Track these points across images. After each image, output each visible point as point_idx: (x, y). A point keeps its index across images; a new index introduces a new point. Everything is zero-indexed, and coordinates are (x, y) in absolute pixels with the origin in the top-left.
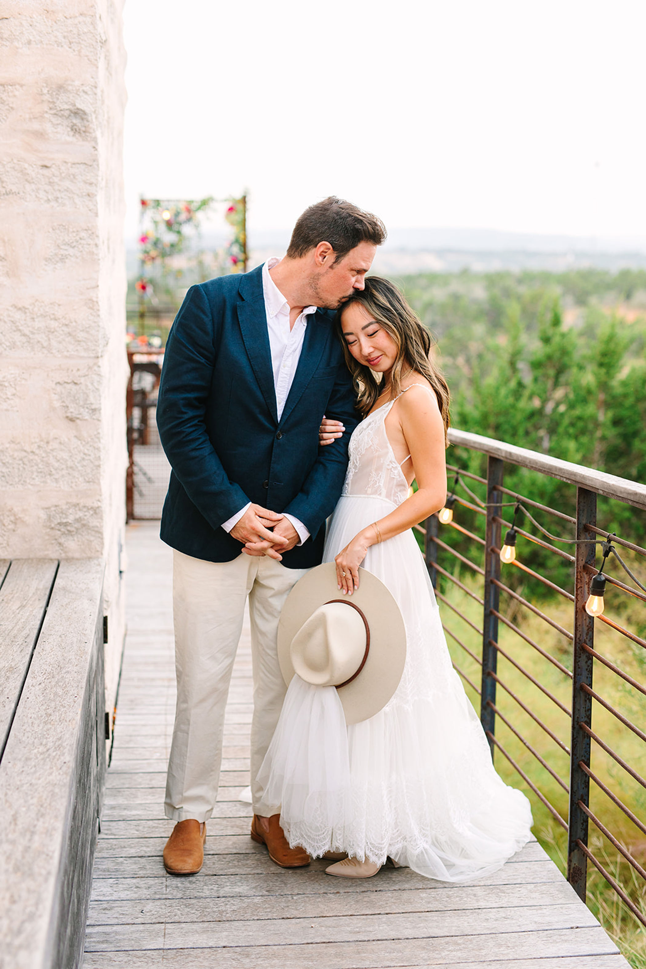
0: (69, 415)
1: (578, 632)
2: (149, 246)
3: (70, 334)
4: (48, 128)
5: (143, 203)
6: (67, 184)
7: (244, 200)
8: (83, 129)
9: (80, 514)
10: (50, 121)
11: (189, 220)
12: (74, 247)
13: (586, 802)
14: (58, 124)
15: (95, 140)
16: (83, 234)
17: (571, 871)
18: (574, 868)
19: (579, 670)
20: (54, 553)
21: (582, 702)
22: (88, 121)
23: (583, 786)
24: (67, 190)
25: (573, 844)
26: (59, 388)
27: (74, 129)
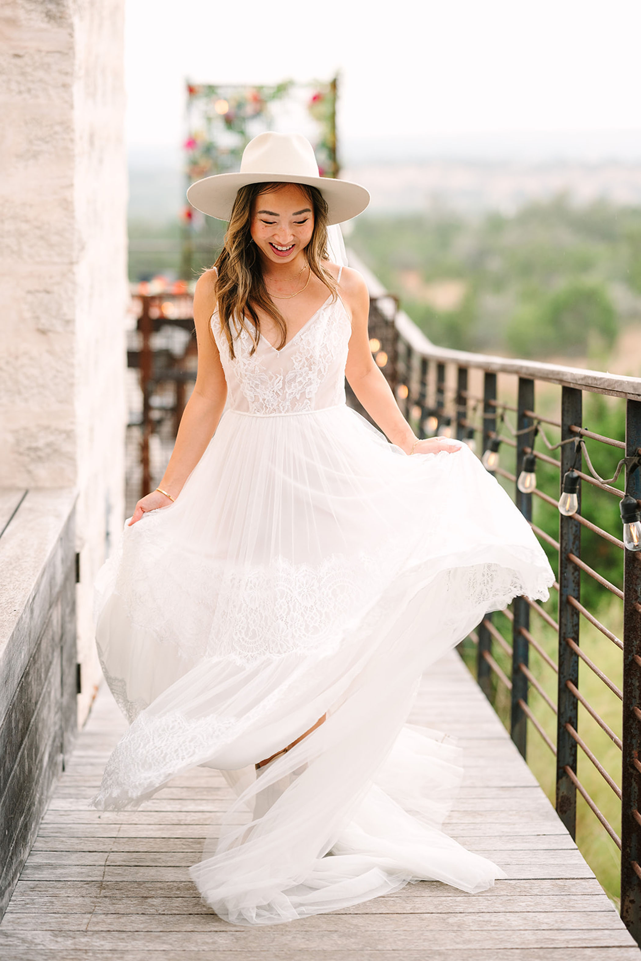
0: (40, 327)
1: (563, 541)
2: (197, 153)
3: (42, 238)
4: (21, 14)
5: (191, 90)
6: (40, 74)
7: (334, 85)
8: (58, 15)
9: (51, 438)
10: (23, 7)
11: (258, 114)
12: (47, 142)
13: (575, 725)
14: (32, 10)
15: (71, 26)
16: (57, 128)
17: (559, 800)
18: (562, 797)
19: (566, 582)
20: (22, 481)
21: (569, 616)
22: (64, 6)
23: (571, 707)
24: (41, 80)
25: (561, 770)
26: (30, 298)
27: (49, 16)
